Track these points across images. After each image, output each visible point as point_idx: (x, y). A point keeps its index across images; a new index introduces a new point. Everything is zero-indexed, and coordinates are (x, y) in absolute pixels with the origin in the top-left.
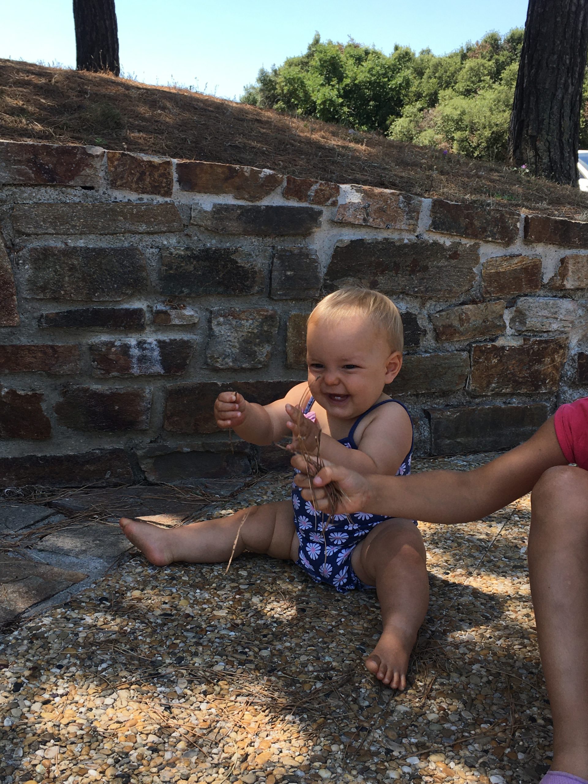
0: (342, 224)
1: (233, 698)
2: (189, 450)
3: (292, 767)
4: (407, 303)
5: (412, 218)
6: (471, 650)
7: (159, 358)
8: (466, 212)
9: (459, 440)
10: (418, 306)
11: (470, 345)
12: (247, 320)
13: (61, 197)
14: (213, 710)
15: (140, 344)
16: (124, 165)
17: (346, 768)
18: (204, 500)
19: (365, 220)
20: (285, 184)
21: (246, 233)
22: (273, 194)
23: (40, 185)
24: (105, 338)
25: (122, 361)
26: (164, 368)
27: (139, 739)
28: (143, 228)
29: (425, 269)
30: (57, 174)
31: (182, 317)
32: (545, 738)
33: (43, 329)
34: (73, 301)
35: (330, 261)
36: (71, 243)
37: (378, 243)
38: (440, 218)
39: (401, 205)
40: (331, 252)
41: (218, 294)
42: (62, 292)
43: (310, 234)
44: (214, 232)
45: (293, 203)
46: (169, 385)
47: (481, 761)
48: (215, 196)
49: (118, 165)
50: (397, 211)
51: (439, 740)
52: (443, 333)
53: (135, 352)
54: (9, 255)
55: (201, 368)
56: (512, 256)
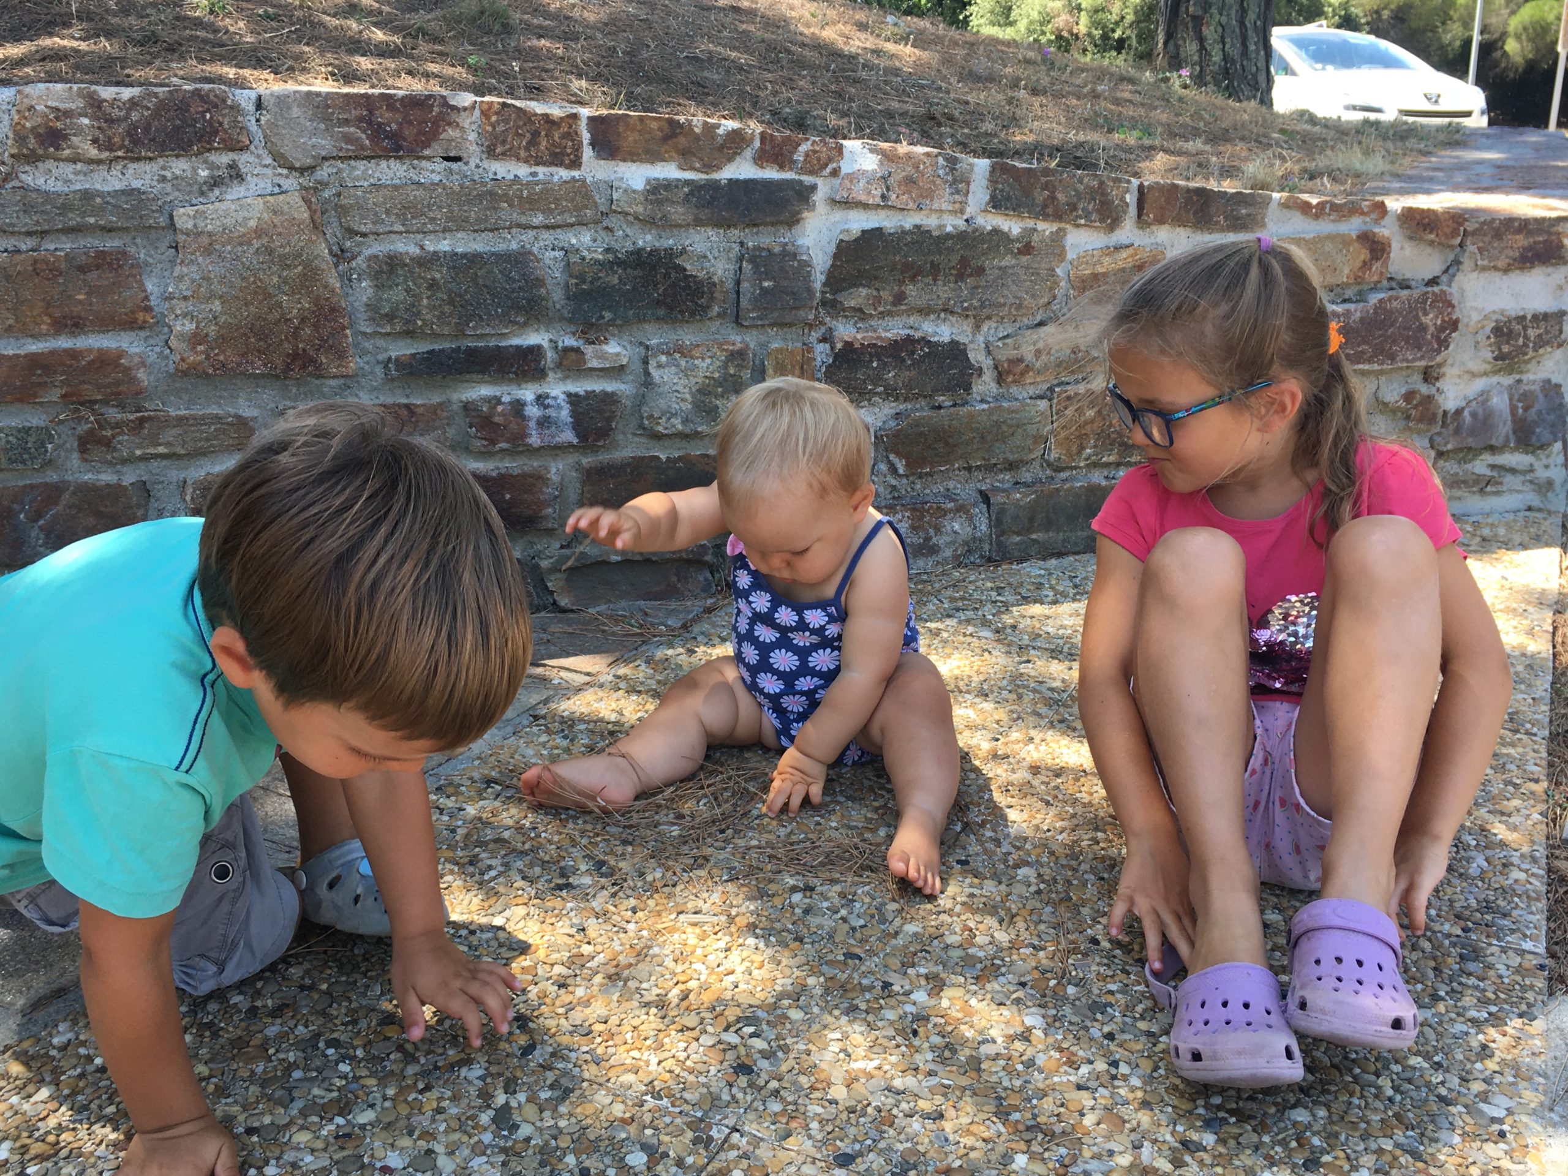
0: (848, 204)
1: (673, 916)
2: (619, 558)
3: (751, 1006)
4: (953, 326)
5: (958, 192)
6: (1018, 848)
7: (570, 420)
8: (1043, 180)
9: (1034, 536)
10: (969, 330)
11: (1051, 389)
12: (703, 359)
13: (412, 174)
14: (645, 933)
15: (540, 399)
16: (506, 121)
17: (827, 1009)
18: (642, 634)
19: (883, 197)
20: (757, 143)
21: (698, 223)
22: (738, 159)
23: (380, 157)
24: (486, 391)
25: (513, 426)
26: (578, 436)
27: (540, 971)
28: (538, 219)
29: (980, 271)
30: (405, 140)
31: (603, 356)
32: (1108, 966)
33: (393, 380)
34: (436, 336)
35: (830, 262)
36: (430, 246)
37: (904, 233)
38: (1002, 191)
39: (941, 172)
40: (832, 249)
41: (658, 319)
42: (419, 323)
43: (798, 221)
44: (648, 222)
45: (771, 174)
46: (586, 461)
47: (1014, 996)
48: (649, 166)
49: (497, 122)
50: (934, 182)
51: (959, 970)
52: (1009, 372)
53: (533, 411)
54: (336, 266)
55: (635, 434)
56: (1118, 248)
